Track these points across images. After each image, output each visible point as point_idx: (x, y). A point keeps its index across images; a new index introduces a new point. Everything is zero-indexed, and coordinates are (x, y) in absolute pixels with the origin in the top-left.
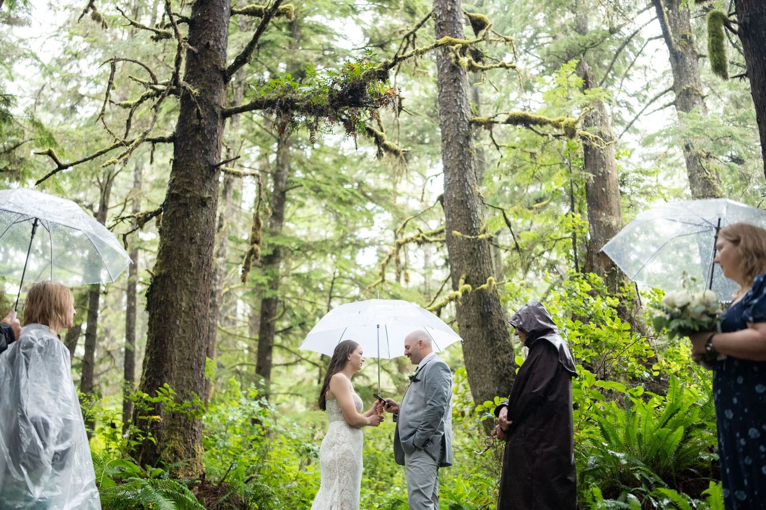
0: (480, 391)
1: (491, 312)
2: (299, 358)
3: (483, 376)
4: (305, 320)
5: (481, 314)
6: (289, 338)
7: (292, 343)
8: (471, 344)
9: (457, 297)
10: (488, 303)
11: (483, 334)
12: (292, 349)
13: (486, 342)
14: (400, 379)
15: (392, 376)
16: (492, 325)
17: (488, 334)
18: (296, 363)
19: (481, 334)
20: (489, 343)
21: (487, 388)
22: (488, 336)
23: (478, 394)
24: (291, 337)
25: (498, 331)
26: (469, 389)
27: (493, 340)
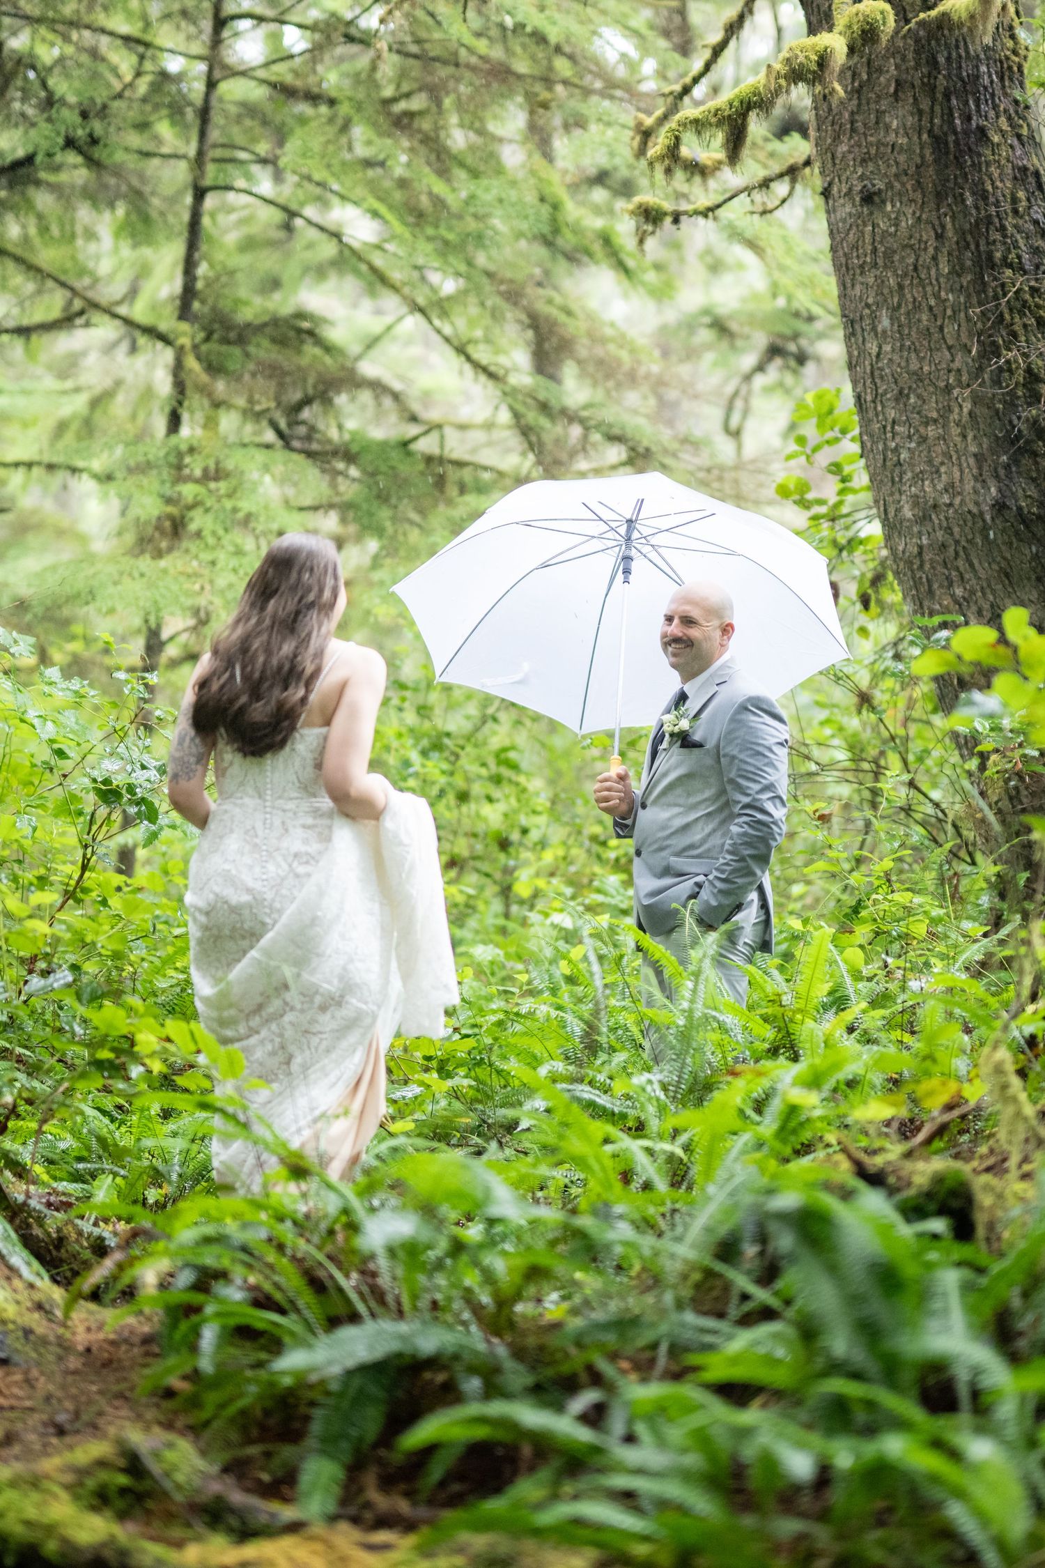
0: (915, 501)
1: (982, 131)
2: (78, 304)
3: (931, 431)
4: (97, 126)
5: (938, 142)
6: (29, 204)
7: (44, 230)
8: (881, 282)
9: (823, 60)
10: (970, 86)
11: (940, 237)
12: (47, 256)
13: (956, 272)
14: (544, 407)
15: (510, 394)
16: (984, 196)
17: (962, 233)
18: (67, 321)
19: (928, 235)
20: (967, 279)
21: (950, 488)
22: (963, 245)
23: (908, 513)
24: (43, 200)
25: (1009, 222)
26: (861, 479)
27: (986, 263)
